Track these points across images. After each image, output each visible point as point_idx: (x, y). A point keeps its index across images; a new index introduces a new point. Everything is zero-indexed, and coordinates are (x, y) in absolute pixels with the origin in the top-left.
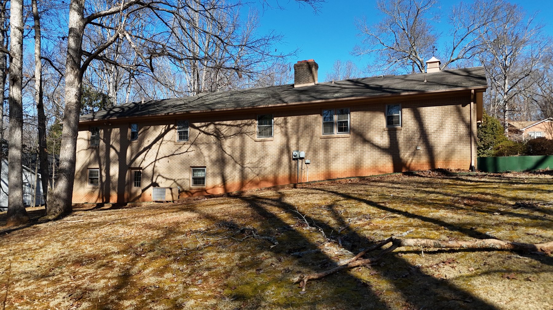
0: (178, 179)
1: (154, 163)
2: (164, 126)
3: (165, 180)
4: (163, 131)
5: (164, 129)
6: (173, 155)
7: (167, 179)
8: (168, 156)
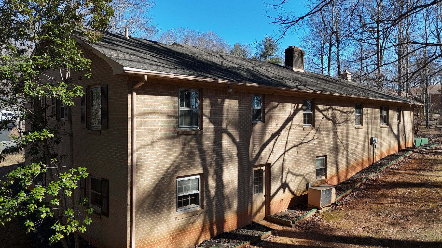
0: (307, 174)
1: (283, 156)
2: (293, 105)
3: (294, 177)
4: (292, 112)
5: (293, 110)
6: (302, 143)
7: (297, 175)
8: (297, 146)
